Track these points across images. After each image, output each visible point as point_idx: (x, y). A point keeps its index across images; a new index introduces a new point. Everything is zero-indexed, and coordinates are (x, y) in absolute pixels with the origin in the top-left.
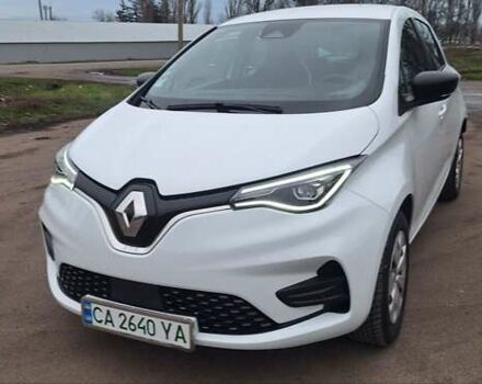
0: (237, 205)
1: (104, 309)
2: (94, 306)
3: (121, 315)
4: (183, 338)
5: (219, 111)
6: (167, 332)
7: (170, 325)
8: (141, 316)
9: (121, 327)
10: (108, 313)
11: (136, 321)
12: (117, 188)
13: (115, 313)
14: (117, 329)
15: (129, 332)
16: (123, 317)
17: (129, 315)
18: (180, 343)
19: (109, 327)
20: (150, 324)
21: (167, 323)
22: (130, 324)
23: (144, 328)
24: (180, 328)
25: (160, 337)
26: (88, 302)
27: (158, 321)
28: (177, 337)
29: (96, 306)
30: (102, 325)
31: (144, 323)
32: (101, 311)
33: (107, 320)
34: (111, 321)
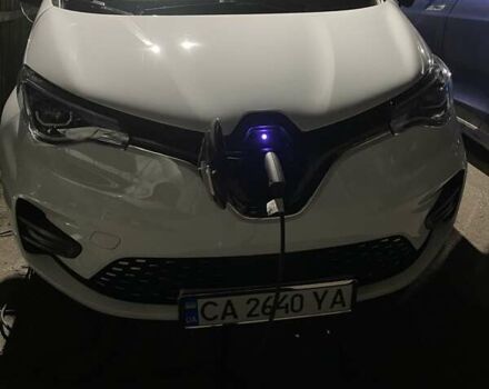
1: (222, 301)
3: (248, 302)
4: (342, 302)
6: (320, 302)
9: (250, 315)
10: (229, 303)
13: (240, 302)
14: (243, 320)
16: (253, 303)
17: (262, 298)
19: (230, 321)
20: (297, 300)
21: (320, 291)
22: (264, 307)
23: (286, 307)
27: (308, 293)
28: (334, 302)
29: (205, 301)
30: (219, 323)
31: (288, 301)
32: (215, 304)
33: (225, 314)
34: (234, 313)
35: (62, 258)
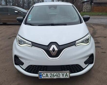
0: (76, 45)
1: (46, 74)
2: (42, 73)
3: (50, 74)
4: (67, 76)
6: (63, 75)
7: (64, 73)
8: (56, 73)
10: (47, 74)
11: (55, 75)
14: (49, 77)
15: (53, 77)
16: (51, 74)
17: (53, 74)
18: (66, 77)
19: (47, 77)
20: (59, 74)
21: (63, 73)
22: (53, 75)
23: (57, 76)
24: (66, 74)
25: (61, 77)
27: (61, 74)
28: (66, 76)
30: (45, 77)
31: (57, 75)
32: (44, 74)
33: (46, 76)
34: (48, 76)
35: (20, 65)
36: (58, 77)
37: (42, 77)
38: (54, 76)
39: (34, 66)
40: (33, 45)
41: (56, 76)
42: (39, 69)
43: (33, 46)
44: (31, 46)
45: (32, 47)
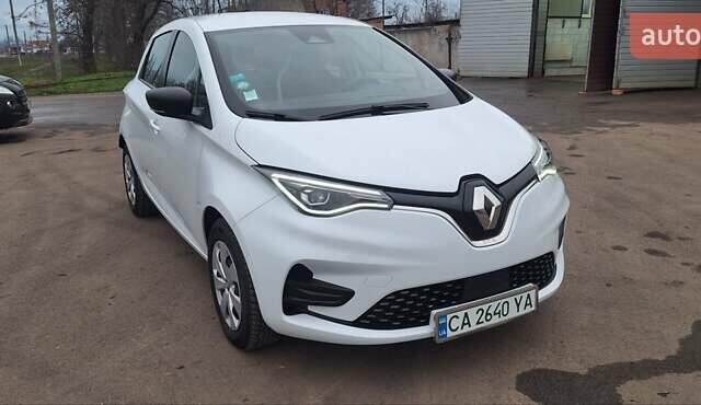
1: (461, 314)
2: (449, 317)
3: (478, 312)
4: (530, 303)
5: (373, 115)
6: (518, 305)
7: (521, 297)
8: (497, 303)
9: (478, 323)
11: (491, 310)
12: (455, 190)
13: (472, 313)
14: (474, 327)
15: (486, 324)
17: (485, 307)
18: (528, 309)
19: (466, 329)
20: (506, 305)
21: (518, 297)
22: (487, 314)
23: (499, 313)
24: (529, 296)
25: (513, 314)
26: (444, 316)
27: (511, 300)
28: (526, 305)
29: (451, 315)
30: (459, 332)
31: (500, 308)
32: (457, 317)
33: (464, 324)
34: (469, 323)
36: (503, 319)
37: (450, 334)
38: (489, 317)
39: (412, 290)
40: (395, 203)
41: (495, 314)
42: (432, 303)
43: (395, 207)
44: (386, 206)
45: (389, 209)
